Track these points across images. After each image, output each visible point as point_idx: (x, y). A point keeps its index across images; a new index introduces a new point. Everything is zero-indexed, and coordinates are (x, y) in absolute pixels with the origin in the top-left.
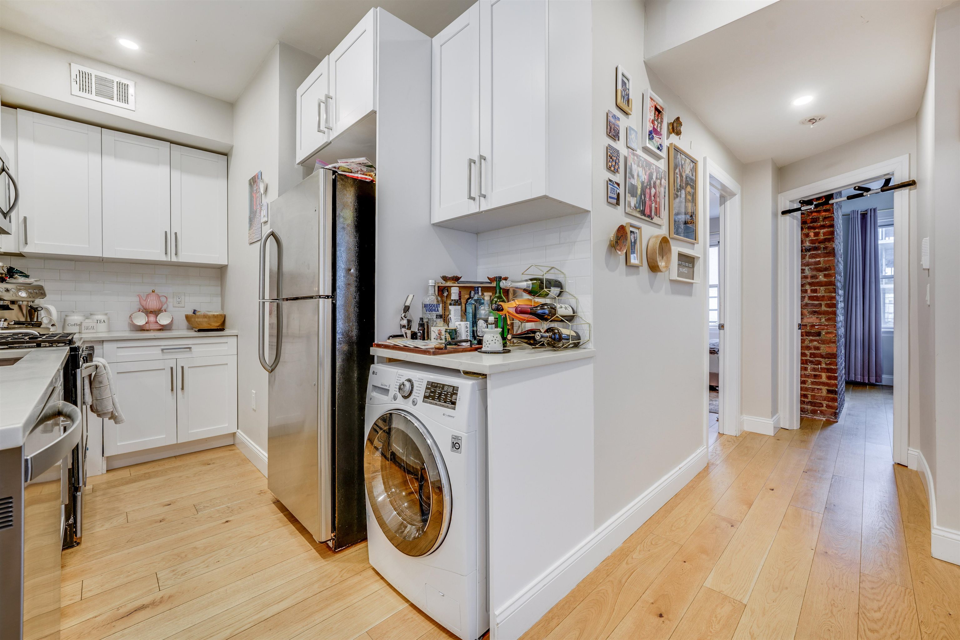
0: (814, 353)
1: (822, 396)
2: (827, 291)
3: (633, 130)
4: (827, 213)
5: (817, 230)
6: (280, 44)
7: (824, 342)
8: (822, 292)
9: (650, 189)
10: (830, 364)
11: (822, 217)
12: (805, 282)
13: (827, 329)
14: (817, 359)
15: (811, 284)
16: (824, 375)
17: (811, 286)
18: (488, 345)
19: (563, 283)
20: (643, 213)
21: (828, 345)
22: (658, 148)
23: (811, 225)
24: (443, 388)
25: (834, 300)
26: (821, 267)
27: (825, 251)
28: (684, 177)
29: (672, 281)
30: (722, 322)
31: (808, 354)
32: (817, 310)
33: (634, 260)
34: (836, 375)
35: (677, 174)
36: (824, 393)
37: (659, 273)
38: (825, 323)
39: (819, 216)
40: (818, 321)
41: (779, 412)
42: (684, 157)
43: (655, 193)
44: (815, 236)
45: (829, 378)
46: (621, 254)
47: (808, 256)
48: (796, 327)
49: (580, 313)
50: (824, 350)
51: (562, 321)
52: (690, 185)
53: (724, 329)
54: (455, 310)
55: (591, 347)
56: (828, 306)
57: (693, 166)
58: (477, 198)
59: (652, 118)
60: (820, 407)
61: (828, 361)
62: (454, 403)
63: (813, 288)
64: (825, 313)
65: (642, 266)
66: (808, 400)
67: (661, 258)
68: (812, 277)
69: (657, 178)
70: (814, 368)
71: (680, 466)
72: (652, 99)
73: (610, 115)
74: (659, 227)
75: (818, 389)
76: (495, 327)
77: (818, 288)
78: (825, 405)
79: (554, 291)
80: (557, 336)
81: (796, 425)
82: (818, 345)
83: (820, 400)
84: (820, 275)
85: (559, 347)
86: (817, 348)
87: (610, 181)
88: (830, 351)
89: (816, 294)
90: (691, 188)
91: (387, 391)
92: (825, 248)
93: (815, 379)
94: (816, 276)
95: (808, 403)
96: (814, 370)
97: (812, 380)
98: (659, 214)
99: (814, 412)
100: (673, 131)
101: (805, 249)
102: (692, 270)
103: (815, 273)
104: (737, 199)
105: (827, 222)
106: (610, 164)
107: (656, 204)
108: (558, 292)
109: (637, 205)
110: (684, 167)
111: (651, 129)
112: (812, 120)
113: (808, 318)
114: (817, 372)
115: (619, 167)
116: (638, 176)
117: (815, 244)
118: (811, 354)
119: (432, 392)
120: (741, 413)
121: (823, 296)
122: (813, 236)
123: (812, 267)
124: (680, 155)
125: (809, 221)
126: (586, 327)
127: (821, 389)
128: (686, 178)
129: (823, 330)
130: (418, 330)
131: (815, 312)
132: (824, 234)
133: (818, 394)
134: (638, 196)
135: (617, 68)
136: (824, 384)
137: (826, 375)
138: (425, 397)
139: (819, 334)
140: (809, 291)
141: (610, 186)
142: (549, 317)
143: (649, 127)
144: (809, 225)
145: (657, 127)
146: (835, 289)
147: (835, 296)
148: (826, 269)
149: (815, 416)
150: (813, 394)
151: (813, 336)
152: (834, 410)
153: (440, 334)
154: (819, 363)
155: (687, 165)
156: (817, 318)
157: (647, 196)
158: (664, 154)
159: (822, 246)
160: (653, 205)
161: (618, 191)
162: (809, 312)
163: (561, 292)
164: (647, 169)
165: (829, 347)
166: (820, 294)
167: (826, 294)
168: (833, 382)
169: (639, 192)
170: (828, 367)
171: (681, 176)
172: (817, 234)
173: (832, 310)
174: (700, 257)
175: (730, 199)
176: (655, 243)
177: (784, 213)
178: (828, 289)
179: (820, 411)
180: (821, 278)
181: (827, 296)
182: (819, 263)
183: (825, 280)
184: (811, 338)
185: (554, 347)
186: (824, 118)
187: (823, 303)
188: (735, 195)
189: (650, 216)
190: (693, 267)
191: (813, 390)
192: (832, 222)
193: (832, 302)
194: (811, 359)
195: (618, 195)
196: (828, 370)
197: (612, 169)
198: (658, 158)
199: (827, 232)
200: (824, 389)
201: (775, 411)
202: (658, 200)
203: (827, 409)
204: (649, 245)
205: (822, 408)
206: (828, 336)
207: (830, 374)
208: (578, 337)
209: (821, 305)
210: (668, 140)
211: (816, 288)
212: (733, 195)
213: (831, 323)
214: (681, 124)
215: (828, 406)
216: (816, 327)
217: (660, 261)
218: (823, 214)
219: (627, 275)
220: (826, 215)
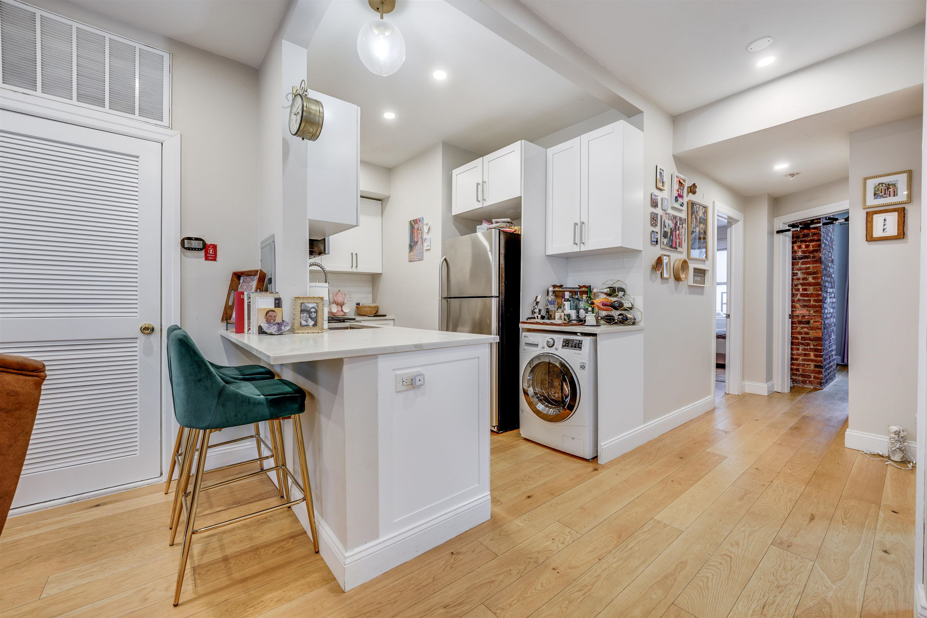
0: (804, 337)
1: (810, 370)
2: (815, 290)
3: (666, 199)
4: (816, 231)
5: (808, 243)
6: (442, 143)
7: (812, 329)
8: (811, 289)
9: (676, 232)
10: (817, 345)
11: (812, 233)
12: (797, 283)
13: (815, 319)
14: (807, 341)
15: (802, 284)
16: (812, 354)
17: (803, 286)
18: (589, 322)
19: (625, 289)
20: (671, 247)
21: (815, 331)
22: (681, 205)
23: (803, 239)
24: (573, 341)
25: (821, 296)
26: (810, 272)
27: (814, 260)
28: (698, 219)
29: (689, 286)
30: (728, 313)
31: (800, 338)
32: (807, 304)
33: (665, 275)
34: (821, 354)
35: (693, 218)
36: (812, 367)
37: (681, 282)
38: (813, 314)
39: (809, 232)
40: (807, 312)
41: (774, 380)
42: (698, 206)
43: (679, 233)
44: (806, 248)
45: (816, 356)
46: (659, 273)
47: (800, 263)
48: (787, 317)
49: (635, 306)
50: (812, 334)
51: (627, 310)
52: (703, 223)
53: (729, 318)
54: (568, 304)
55: (642, 324)
56: (815, 301)
57: (705, 210)
58: (579, 244)
59: (678, 188)
60: (809, 378)
61: (815, 343)
62: (581, 348)
63: (804, 287)
64: (813, 306)
65: (671, 278)
66: (799, 373)
67: (682, 272)
68: (803, 279)
69: (680, 224)
70: (804, 348)
71: (694, 404)
72: (677, 177)
73: (653, 195)
74: (680, 253)
75: (807, 364)
76: (592, 313)
77: (808, 287)
78: (812, 377)
79: (621, 294)
80: (625, 318)
81: (787, 390)
82: (808, 331)
83: (809, 373)
84: (810, 278)
85: (625, 324)
86: (807, 333)
87: (653, 231)
88: (816, 335)
89: (806, 292)
90: (703, 225)
91: (538, 345)
92: (814, 257)
93: (805, 357)
94: (807, 278)
95: (800, 375)
96: (804, 350)
97: (803, 358)
98: (681, 245)
99: (804, 382)
100: (691, 192)
101: (798, 258)
102: (703, 278)
103: (805, 276)
104: (740, 224)
105: (815, 237)
106: (653, 222)
107: (679, 240)
108: (623, 294)
109: (668, 243)
110: (698, 212)
111: (677, 195)
112: (792, 175)
113: (800, 310)
114: (806, 351)
115: (657, 223)
116: (669, 225)
117: (806, 254)
118: (802, 337)
119: (566, 343)
120: (743, 379)
121: (812, 294)
122: (804, 248)
123: (804, 271)
124: (696, 206)
125: (801, 236)
126: (639, 313)
127: (810, 365)
128: (700, 219)
129: (812, 319)
130: (546, 314)
131: (806, 306)
132: (813, 246)
133: (807, 369)
134: (668, 237)
135: (657, 166)
136: (812, 361)
137: (814, 354)
138: (563, 346)
139: (808, 323)
140: (801, 290)
141: (653, 235)
142: (619, 308)
143: (675, 194)
144: (801, 239)
145: (680, 193)
146: (821, 288)
147: (821, 293)
148: (814, 273)
149: (805, 385)
150: (803, 368)
151: (803, 324)
152: (819, 381)
153: (561, 316)
154: (808, 345)
155: (700, 210)
156: (807, 310)
157: (674, 236)
158: (685, 208)
159: (812, 255)
160: (678, 241)
161: (657, 237)
162: (801, 306)
163: (624, 294)
164: (674, 220)
165: (816, 332)
166: (809, 292)
167: (814, 292)
168: (819, 359)
169: (669, 235)
170: (816, 347)
171: (696, 218)
172: (807, 246)
173: (819, 304)
174: (709, 270)
175: (735, 224)
176: (678, 264)
177: (778, 232)
178: (816, 288)
179: (809, 381)
180: (811, 280)
181: (815, 294)
182: (809, 268)
183: (813, 281)
184: (802, 325)
185: (623, 324)
186: (799, 174)
187: (812, 299)
188: (738, 221)
189: (676, 248)
190: (704, 276)
191: (803, 365)
192: (819, 237)
193: (819, 298)
194: (802, 342)
195: (657, 239)
196: (815, 350)
197: (654, 225)
198: (680, 211)
199: (815, 244)
200: (812, 364)
201: (769, 377)
202: (681, 237)
203: (814, 380)
204: (675, 265)
205: (811, 379)
206: (815, 324)
207: (817, 353)
208: (635, 319)
209: (810, 300)
210: (687, 198)
211: (806, 287)
212: (737, 221)
213: (818, 315)
214: (696, 187)
215: (815, 377)
216: (807, 317)
217: (681, 274)
218: (812, 231)
219: (662, 284)
220: (814, 232)
